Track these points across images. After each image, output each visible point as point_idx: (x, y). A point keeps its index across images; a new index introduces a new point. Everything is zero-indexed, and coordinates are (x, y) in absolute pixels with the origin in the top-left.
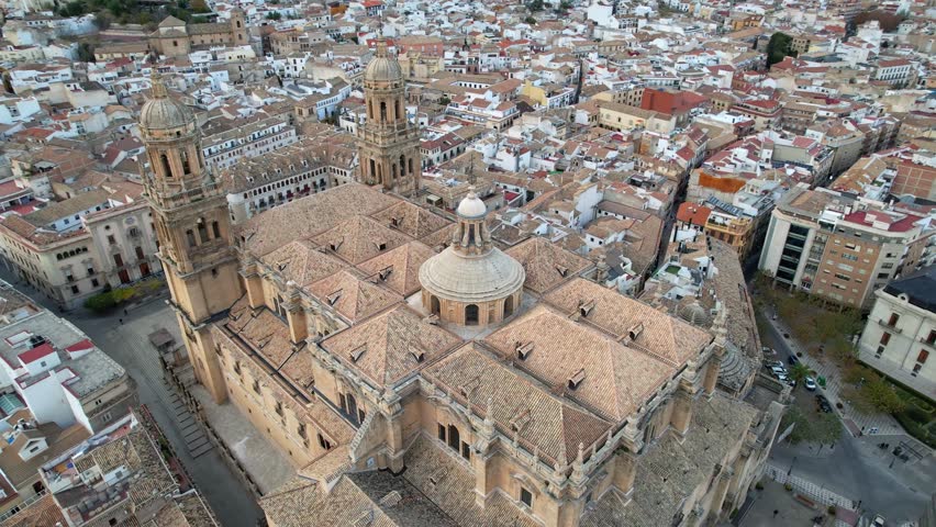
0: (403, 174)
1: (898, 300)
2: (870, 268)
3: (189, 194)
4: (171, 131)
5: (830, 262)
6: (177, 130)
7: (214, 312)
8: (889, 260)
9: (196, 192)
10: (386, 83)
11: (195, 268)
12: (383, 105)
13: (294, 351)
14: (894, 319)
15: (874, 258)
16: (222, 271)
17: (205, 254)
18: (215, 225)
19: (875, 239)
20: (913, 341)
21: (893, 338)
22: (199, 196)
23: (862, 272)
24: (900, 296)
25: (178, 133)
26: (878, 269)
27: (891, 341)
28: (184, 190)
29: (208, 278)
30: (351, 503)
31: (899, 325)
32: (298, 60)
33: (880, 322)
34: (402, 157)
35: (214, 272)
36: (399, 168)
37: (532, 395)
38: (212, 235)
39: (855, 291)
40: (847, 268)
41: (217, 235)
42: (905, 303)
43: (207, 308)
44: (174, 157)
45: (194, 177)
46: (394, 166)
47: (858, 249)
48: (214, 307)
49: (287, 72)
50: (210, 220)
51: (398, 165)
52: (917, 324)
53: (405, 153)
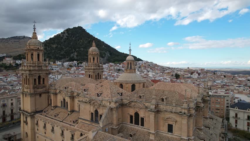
0: (98, 79)
1: (235, 109)
2: (223, 105)
3: (38, 67)
4: (36, 47)
5: (213, 105)
6: (38, 47)
7: (38, 110)
8: (227, 102)
9: (40, 67)
10: (95, 52)
11: (34, 92)
12: (94, 58)
13: (69, 114)
14: (236, 115)
15: (224, 102)
16: (43, 95)
17: (38, 88)
18: (44, 79)
19: (222, 97)
20: (244, 120)
21: (238, 121)
22: (41, 68)
23: (222, 106)
24: (235, 108)
25: (38, 48)
26: (226, 105)
27: (238, 122)
28: (37, 65)
29: (38, 97)
30: (103, 138)
31: (238, 116)
32: (59, 76)
33: (233, 117)
34: (98, 74)
35: (40, 95)
36: (97, 77)
37: (165, 92)
38: (42, 83)
39: (222, 112)
40: (218, 106)
41: (44, 83)
42: (237, 109)
43: (35, 108)
44: (35, 55)
45: (40, 62)
46: (96, 75)
47: (219, 100)
48: (38, 108)
49: (55, 79)
50: (42, 77)
51: (97, 75)
52: (243, 115)
53: (99, 72)
